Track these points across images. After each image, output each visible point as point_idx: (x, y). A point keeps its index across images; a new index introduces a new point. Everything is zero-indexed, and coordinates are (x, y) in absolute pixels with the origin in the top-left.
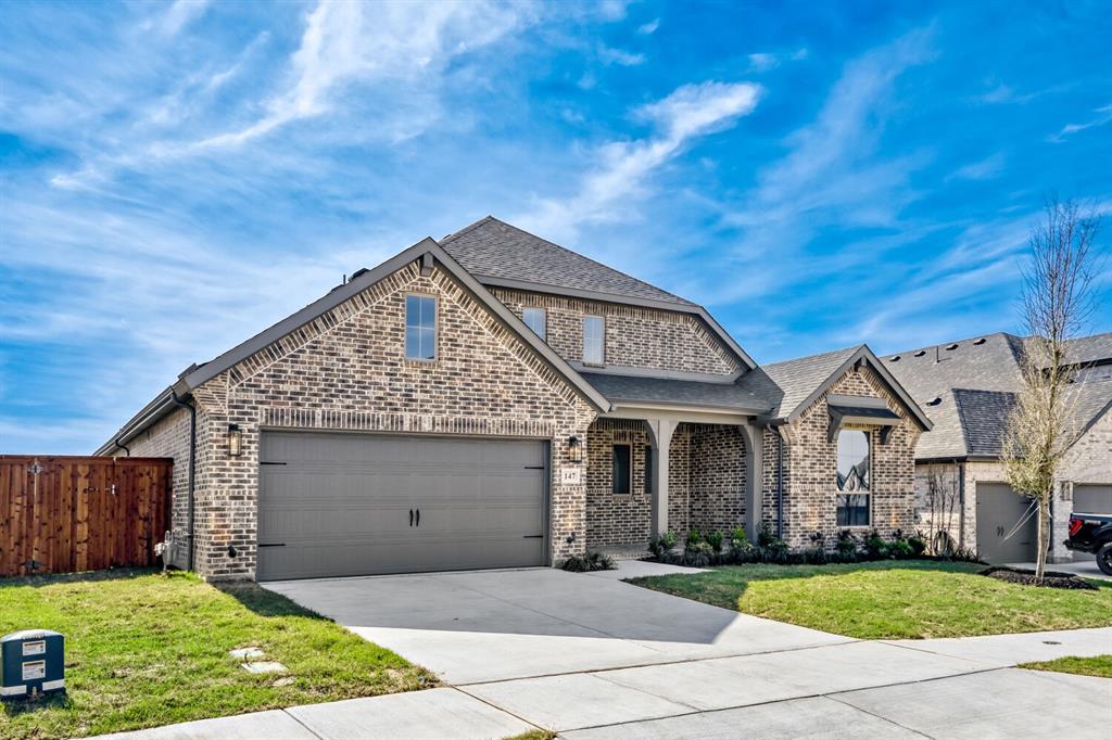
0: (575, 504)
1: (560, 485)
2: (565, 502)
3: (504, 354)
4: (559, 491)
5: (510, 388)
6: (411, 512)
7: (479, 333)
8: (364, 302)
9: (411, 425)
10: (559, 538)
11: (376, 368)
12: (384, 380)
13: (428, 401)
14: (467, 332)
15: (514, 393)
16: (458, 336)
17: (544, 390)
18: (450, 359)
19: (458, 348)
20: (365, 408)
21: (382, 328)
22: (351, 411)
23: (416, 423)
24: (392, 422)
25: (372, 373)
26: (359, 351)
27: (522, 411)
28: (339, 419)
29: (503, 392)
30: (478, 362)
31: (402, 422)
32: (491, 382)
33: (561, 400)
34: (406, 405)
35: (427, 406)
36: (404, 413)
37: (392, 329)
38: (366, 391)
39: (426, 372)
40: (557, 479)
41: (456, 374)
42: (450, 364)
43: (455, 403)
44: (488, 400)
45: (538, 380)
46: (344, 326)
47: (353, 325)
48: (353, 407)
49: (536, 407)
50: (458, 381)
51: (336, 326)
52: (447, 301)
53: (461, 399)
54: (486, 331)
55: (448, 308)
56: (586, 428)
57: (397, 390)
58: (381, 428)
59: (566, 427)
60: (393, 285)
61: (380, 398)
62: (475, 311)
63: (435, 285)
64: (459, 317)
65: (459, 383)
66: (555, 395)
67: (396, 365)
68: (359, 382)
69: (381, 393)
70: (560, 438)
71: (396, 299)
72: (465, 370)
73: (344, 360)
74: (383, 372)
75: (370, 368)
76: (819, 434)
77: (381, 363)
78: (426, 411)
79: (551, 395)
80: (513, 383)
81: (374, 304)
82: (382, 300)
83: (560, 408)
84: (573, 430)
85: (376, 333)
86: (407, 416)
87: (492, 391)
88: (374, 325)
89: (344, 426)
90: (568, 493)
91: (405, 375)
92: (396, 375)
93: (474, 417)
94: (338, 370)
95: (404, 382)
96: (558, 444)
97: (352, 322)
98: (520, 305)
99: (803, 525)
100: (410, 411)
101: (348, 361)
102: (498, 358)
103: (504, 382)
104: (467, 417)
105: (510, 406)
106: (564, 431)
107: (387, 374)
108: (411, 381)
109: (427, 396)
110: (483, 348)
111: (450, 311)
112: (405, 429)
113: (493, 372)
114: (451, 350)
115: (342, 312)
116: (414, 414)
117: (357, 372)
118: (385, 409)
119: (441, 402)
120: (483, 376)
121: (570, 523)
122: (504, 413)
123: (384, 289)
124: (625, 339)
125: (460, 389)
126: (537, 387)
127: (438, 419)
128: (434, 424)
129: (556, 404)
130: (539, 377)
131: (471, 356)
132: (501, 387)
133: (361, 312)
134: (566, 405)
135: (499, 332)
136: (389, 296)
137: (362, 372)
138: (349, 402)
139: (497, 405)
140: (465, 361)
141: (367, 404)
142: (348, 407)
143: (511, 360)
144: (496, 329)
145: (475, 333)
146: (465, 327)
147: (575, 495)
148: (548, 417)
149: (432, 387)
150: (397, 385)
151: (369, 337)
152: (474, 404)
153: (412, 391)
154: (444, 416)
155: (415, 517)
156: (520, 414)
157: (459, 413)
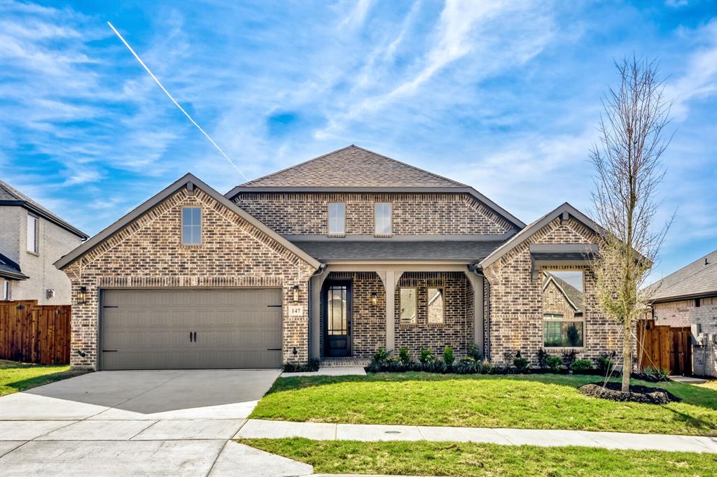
0: (299, 329)
1: (288, 316)
2: (291, 328)
3: (246, 237)
4: (286, 321)
5: (250, 257)
6: (191, 333)
7: (228, 226)
8: (155, 215)
9: (184, 283)
10: (287, 351)
11: (163, 251)
12: (168, 258)
13: (195, 268)
14: (220, 226)
15: (253, 260)
16: (215, 228)
17: (275, 257)
18: (210, 243)
19: (214, 236)
20: (156, 274)
21: (166, 228)
22: (148, 276)
23: (187, 281)
24: (173, 281)
25: (161, 254)
26: (153, 243)
27: (259, 271)
28: (141, 281)
29: (245, 260)
30: (228, 243)
31: (179, 281)
32: (237, 254)
33: (287, 262)
34: (182, 271)
35: (195, 271)
36: (180, 276)
37: (173, 228)
38: (157, 265)
39: (194, 251)
40: (286, 313)
41: (213, 251)
42: (209, 246)
43: (213, 268)
44: (235, 266)
45: (270, 251)
46: (144, 230)
47: (149, 228)
48: (149, 274)
49: (269, 268)
50: (214, 255)
51: (139, 230)
52: (207, 208)
53: (216, 266)
54: (233, 223)
55: (207, 213)
56: (307, 279)
57: (176, 263)
58: (166, 285)
59: (291, 279)
60: (172, 203)
61: (166, 268)
62: (225, 212)
63: (199, 200)
64: (215, 217)
65: (215, 256)
66: (283, 260)
67: (175, 248)
68: (153, 260)
69: (166, 266)
70: (287, 286)
71: (174, 211)
72: (219, 248)
73: (144, 248)
74: (167, 253)
75: (159, 252)
76: (522, 276)
77: (166, 248)
78: (194, 274)
79: (280, 259)
80: (252, 254)
81: (161, 215)
82: (165, 212)
83: (287, 268)
84: (297, 281)
85: (163, 231)
86: (182, 278)
87: (237, 260)
88: (161, 227)
89: (144, 285)
90: (294, 322)
91: (181, 254)
92: (175, 254)
93: (225, 276)
94: (141, 254)
95: (180, 258)
96: (286, 291)
97: (148, 226)
98: (325, 202)
99: (505, 345)
100: (184, 274)
101: (146, 248)
102: (242, 240)
103: (246, 254)
104: (221, 277)
105: (251, 268)
106: (290, 282)
107: (169, 254)
108: (184, 257)
109: (195, 266)
110: (232, 234)
111: (208, 214)
112: (180, 285)
113: (238, 248)
114: (210, 237)
115: (142, 222)
116: (186, 276)
117: (152, 254)
118: (168, 274)
119: (204, 268)
120: (231, 251)
121: (295, 341)
122: (246, 273)
123: (167, 206)
124: (408, 216)
125: (216, 260)
126: (270, 255)
127: (202, 278)
128: (199, 281)
129: (284, 265)
130: (271, 249)
131: (223, 240)
132: (244, 257)
133: (154, 220)
134: (291, 265)
135: (242, 223)
136: (170, 210)
137: (154, 254)
138: (147, 271)
139: (241, 268)
140: (219, 243)
141: (157, 272)
142: (146, 274)
143: (251, 240)
144: (240, 222)
145: (226, 226)
146: (219, 223)
147: (299, 323)
148: (278, 274)
149: (198, 260)
150: (176, 260)
151: (159, 234)
152: (225, 268)
153: (185, 263)
154: (206, 276)
155: (193, 336)
156: (258, 273)
157: (215, 274)
